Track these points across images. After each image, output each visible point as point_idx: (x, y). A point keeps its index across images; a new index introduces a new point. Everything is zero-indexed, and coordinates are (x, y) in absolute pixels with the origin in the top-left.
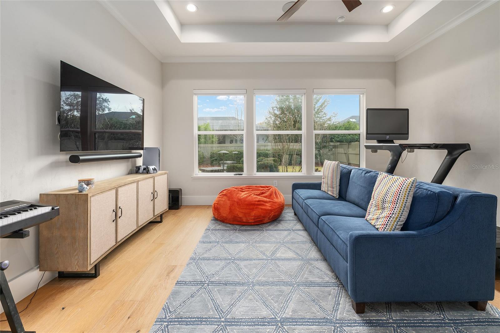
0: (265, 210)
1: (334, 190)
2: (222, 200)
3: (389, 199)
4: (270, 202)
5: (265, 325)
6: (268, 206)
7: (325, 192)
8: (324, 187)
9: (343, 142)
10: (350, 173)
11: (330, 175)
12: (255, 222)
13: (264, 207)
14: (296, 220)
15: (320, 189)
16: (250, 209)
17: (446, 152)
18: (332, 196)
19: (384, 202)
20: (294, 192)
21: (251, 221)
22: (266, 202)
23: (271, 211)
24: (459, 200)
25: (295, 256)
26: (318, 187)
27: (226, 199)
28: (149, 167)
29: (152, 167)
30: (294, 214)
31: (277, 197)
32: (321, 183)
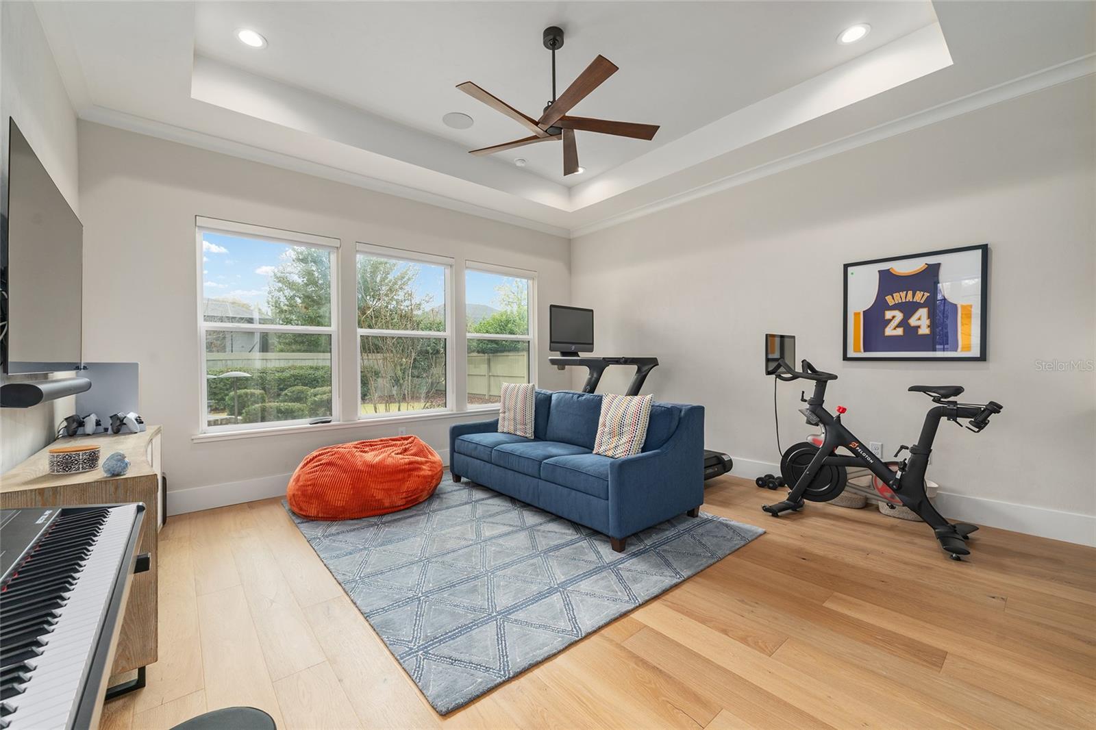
0: (425, 477)
1: (527, 426)
2: (324, 476)
3: (628, 421)
4: (427, 462)
5: (548, 597)
7: (508, 433)
8: (503, 426)
10: (551, 401)
11: (519, 405)
12: (407, 503)
14: (465, 489)
15: (496, 431)
17: (635, 367)
18: (524, 437)
19: (621, 425)
20: (457, 442)
21: (400, 503)
22: (422, 463)
23: (430, 477)
24: (683, 413)
25: (511, 529)
26: (492, 427)
27: (330, 471)
28: (120, 415)
29: (132, 416)
30: (452, 481)
31: (432, 454)
32: (498, 420)
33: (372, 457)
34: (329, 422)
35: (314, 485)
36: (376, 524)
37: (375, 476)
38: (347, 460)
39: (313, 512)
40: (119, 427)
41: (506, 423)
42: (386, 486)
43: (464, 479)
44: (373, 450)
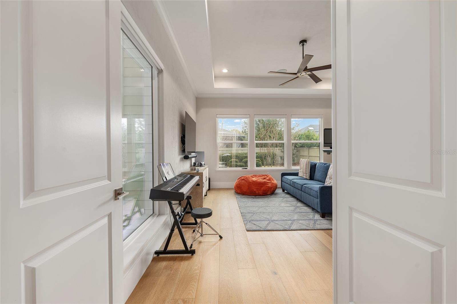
0: (269, 187)
1: (307, 175)
2: (242, 182)
4: (270, 183)
5: (287, 221)
6: (270, 185)
7: (301, 177)
8: (300, 174)
9: (304, 147)
10: (316, 166)
11: (304, 167)
13: (268, 185)
14: (284, 194)
15: (298, 176)
16: (261, 186)
18: (306, 178)
20: (283, 178)
21: (261, 193)
23: (272, 187)
25: (291, 205)
26: (296, 174)
27: (243, 181)
28: (201, 163)
29: (203, 163)
30: (282, 191)
31: (273, 181)
32: (298, 172)
33: (254, 179)
34: (247, 169)
35: (239, 184)
36: (253, 198)
37: (254, 184)
38: (248, 179)
39: (239, 192)
40: (201, 165)
41: (301, 173)
42: (257, 187)
43: (285, 191)
44: (255, 177)
